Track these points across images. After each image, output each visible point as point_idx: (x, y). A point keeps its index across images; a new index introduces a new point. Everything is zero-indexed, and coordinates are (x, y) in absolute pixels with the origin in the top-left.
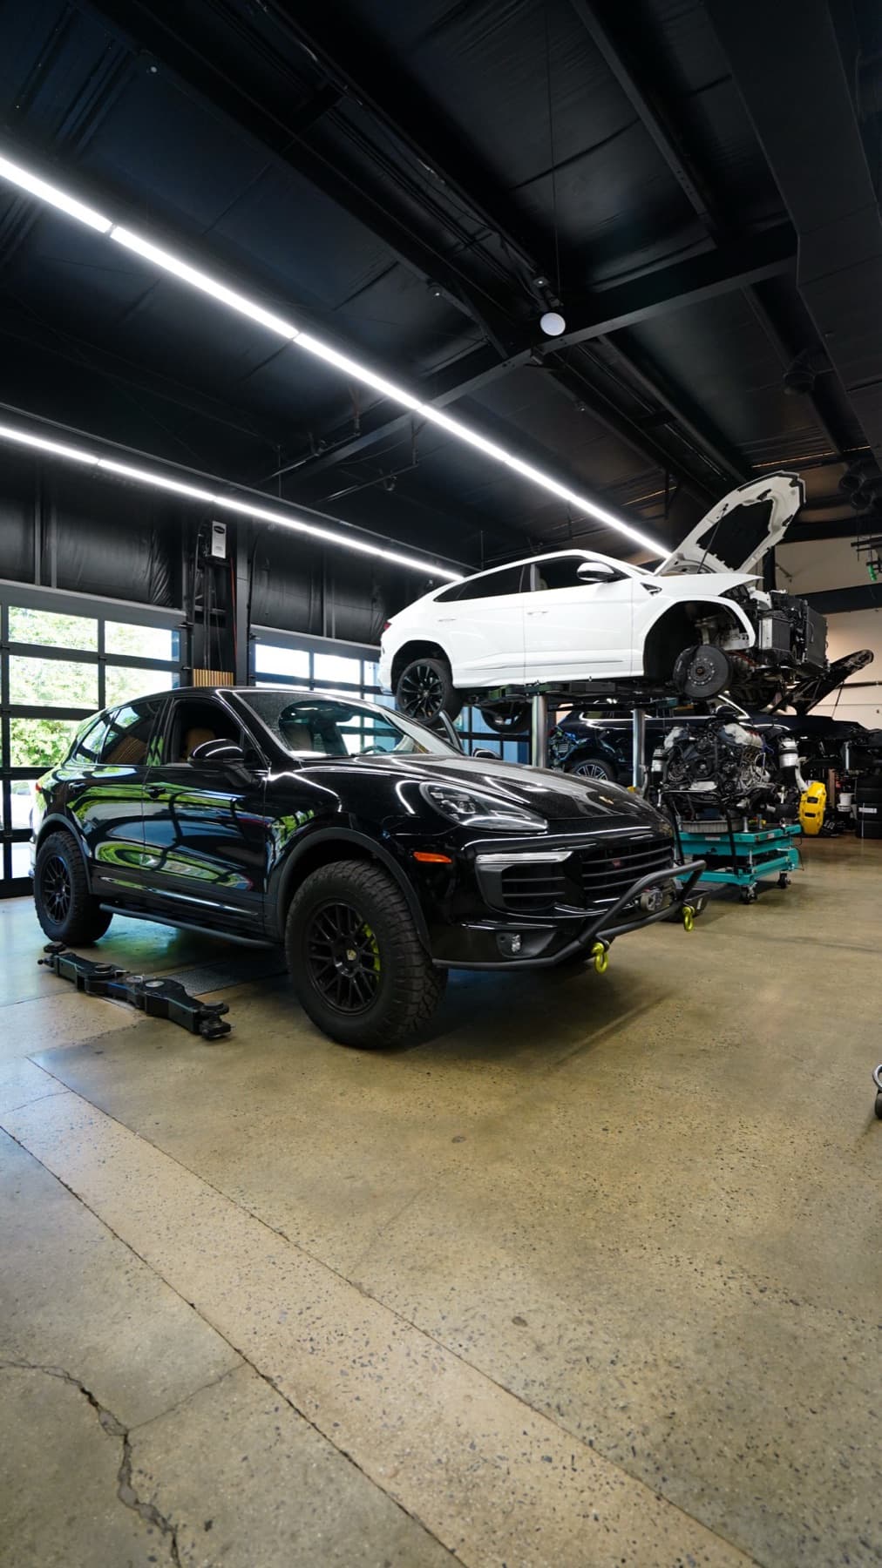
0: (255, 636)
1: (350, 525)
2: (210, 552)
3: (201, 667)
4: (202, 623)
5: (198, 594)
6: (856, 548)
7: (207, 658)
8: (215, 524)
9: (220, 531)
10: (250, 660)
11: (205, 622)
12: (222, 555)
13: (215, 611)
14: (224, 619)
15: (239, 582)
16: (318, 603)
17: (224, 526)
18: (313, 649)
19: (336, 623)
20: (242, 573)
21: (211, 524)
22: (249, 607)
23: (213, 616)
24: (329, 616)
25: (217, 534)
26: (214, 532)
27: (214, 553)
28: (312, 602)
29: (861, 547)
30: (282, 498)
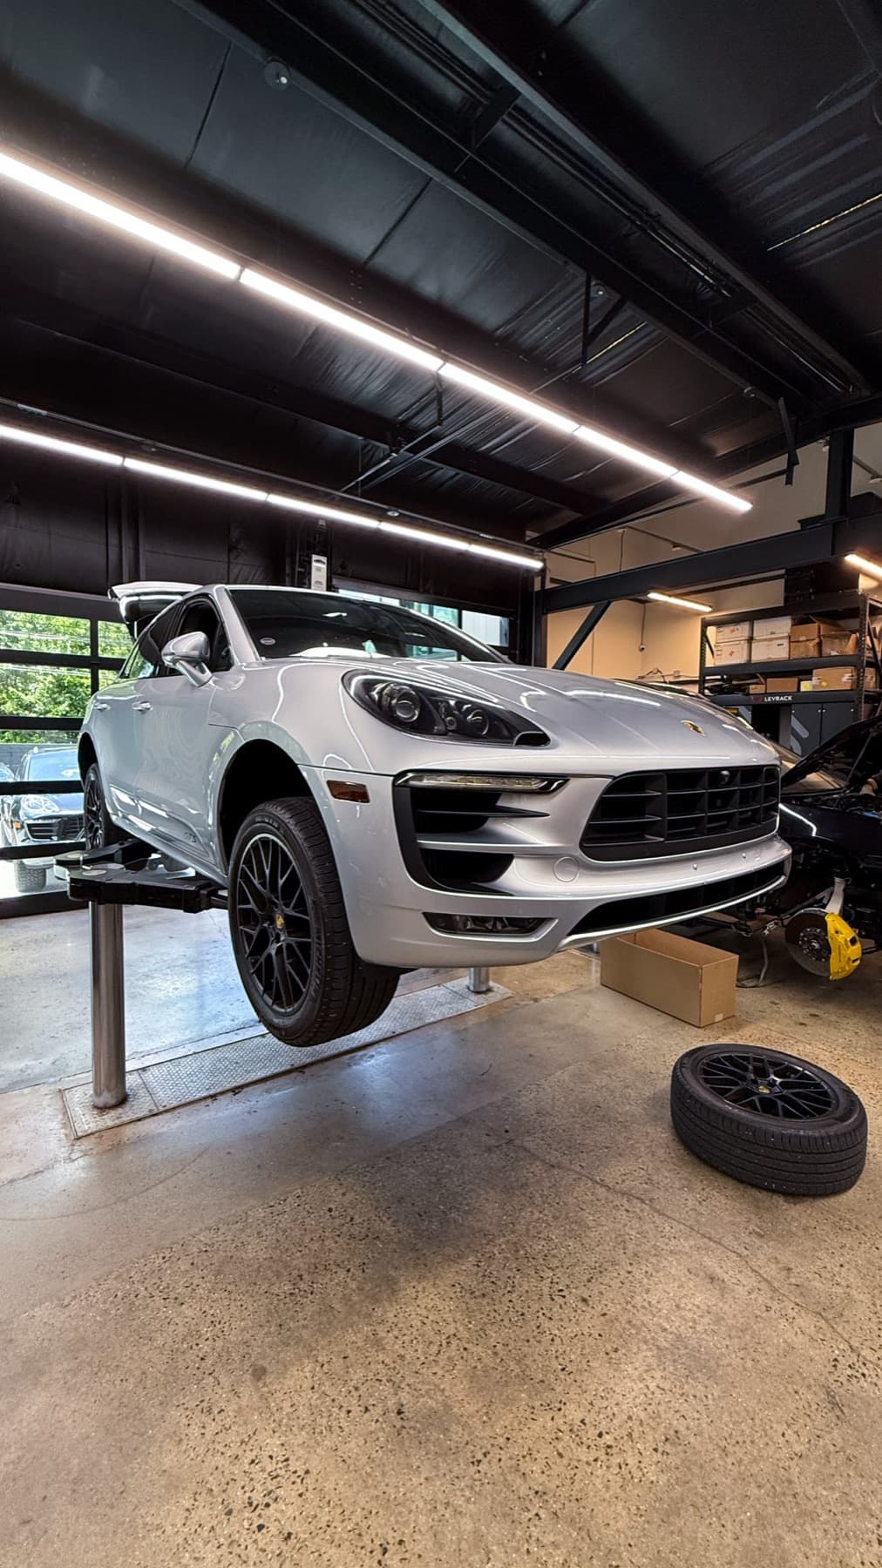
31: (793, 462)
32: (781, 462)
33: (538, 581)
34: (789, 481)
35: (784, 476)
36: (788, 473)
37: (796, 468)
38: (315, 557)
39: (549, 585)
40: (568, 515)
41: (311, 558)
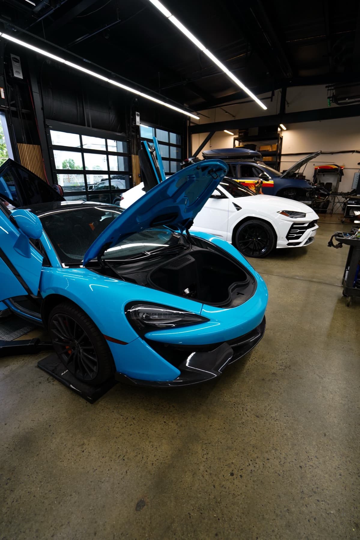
0: (49, 126)
1: (90, 62)
2: (13, 75)
3: (22, 142)
4: (18, 118)
5: (12, 101)
6: (327, 88)
7: (24, 138)
8: (12, 56)
9: (17, 61)
10: (48, 138)
11: (19, 117)
12: (21, 77)
13: (24, 111)
14: (31, 116)
15: (34, 94)
16: (81, 108)
17: (18, 58)
18: (81, 133)
19: (92, 120)
20: (35, 89)
21: (10, 56)
22: (43, 109)
23: (23, 114)
24: (88, 115)
25: (15, 63)
26: (13, 62)
27: (16, 75)
28: (78, 108)
29: (330, 88)
30: (46, 39)
31: (273, 94)
32: (269, 94)
33: (188, 121)
34: (272, 101)
35: (270, 99)
36: (271, 98)
37: (274, 97)
38: (137, 113)
39: (191, 125)
40: (201, 100)
41: (136, 113)
